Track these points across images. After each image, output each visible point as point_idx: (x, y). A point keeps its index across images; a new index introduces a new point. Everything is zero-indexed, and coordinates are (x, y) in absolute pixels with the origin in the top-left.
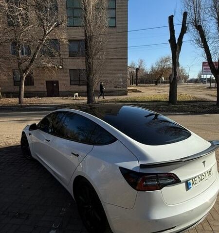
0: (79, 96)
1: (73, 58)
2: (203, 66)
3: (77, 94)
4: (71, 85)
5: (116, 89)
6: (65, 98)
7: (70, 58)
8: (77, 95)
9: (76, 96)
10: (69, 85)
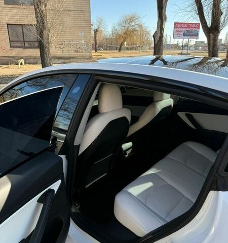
0: (25, 63)
1: (11, 6)
2: (175, 27)
3: (22, 61)
4: (11, 47)
5: (77, 54)
6: (4, 66)
7: (7, 6)
8: (23, 63)
9: (21, 64)
10: (9, 48)
